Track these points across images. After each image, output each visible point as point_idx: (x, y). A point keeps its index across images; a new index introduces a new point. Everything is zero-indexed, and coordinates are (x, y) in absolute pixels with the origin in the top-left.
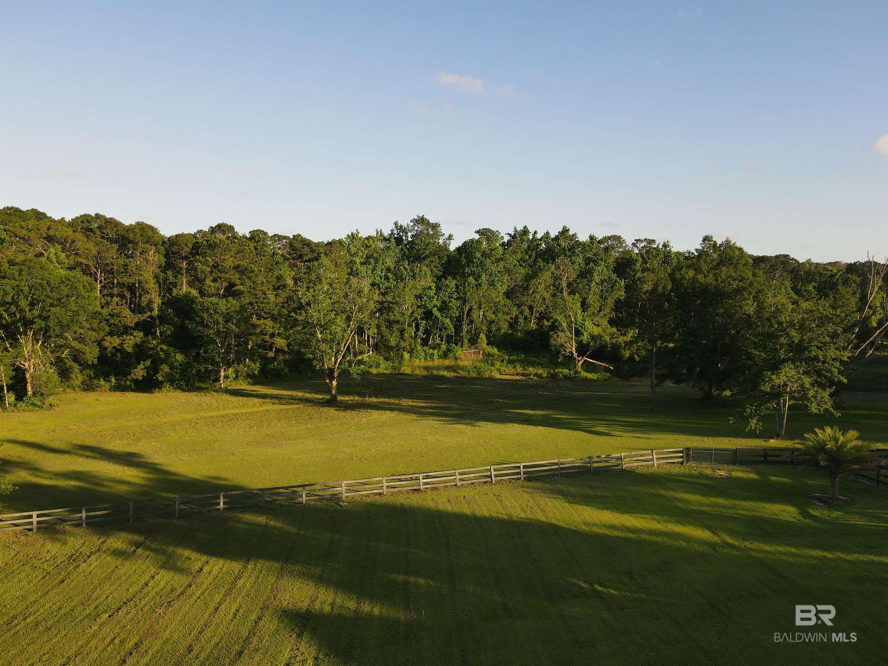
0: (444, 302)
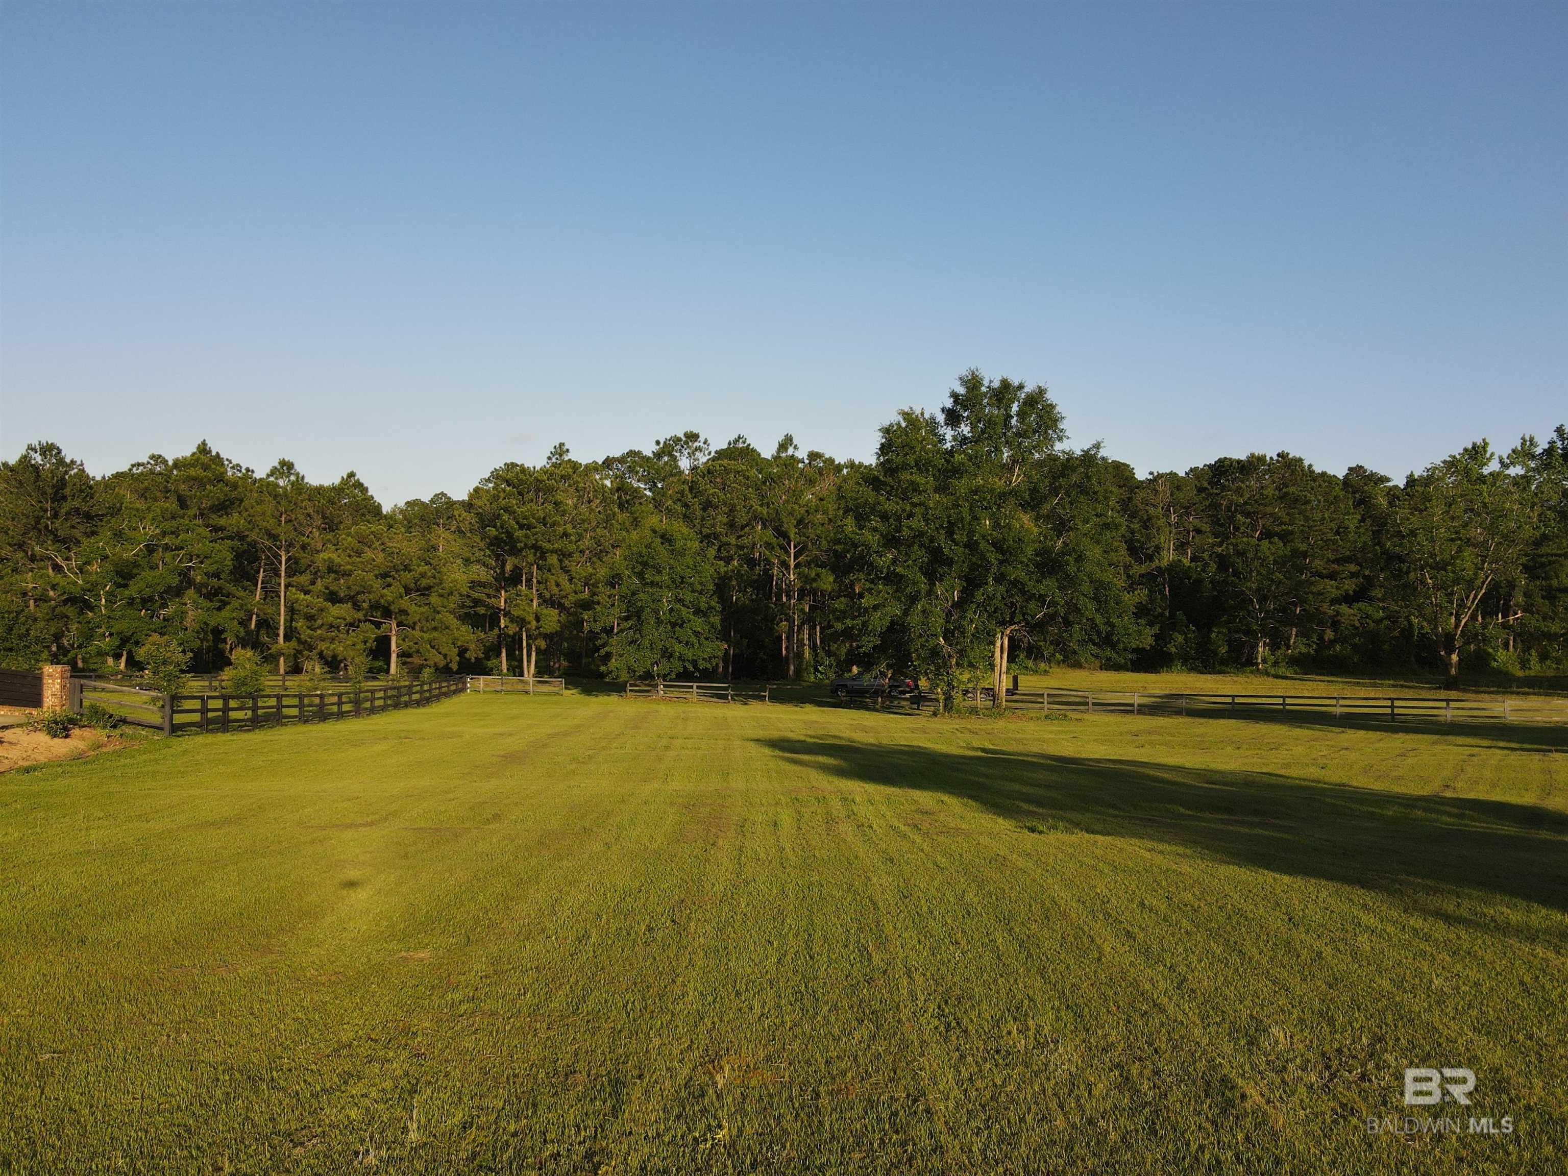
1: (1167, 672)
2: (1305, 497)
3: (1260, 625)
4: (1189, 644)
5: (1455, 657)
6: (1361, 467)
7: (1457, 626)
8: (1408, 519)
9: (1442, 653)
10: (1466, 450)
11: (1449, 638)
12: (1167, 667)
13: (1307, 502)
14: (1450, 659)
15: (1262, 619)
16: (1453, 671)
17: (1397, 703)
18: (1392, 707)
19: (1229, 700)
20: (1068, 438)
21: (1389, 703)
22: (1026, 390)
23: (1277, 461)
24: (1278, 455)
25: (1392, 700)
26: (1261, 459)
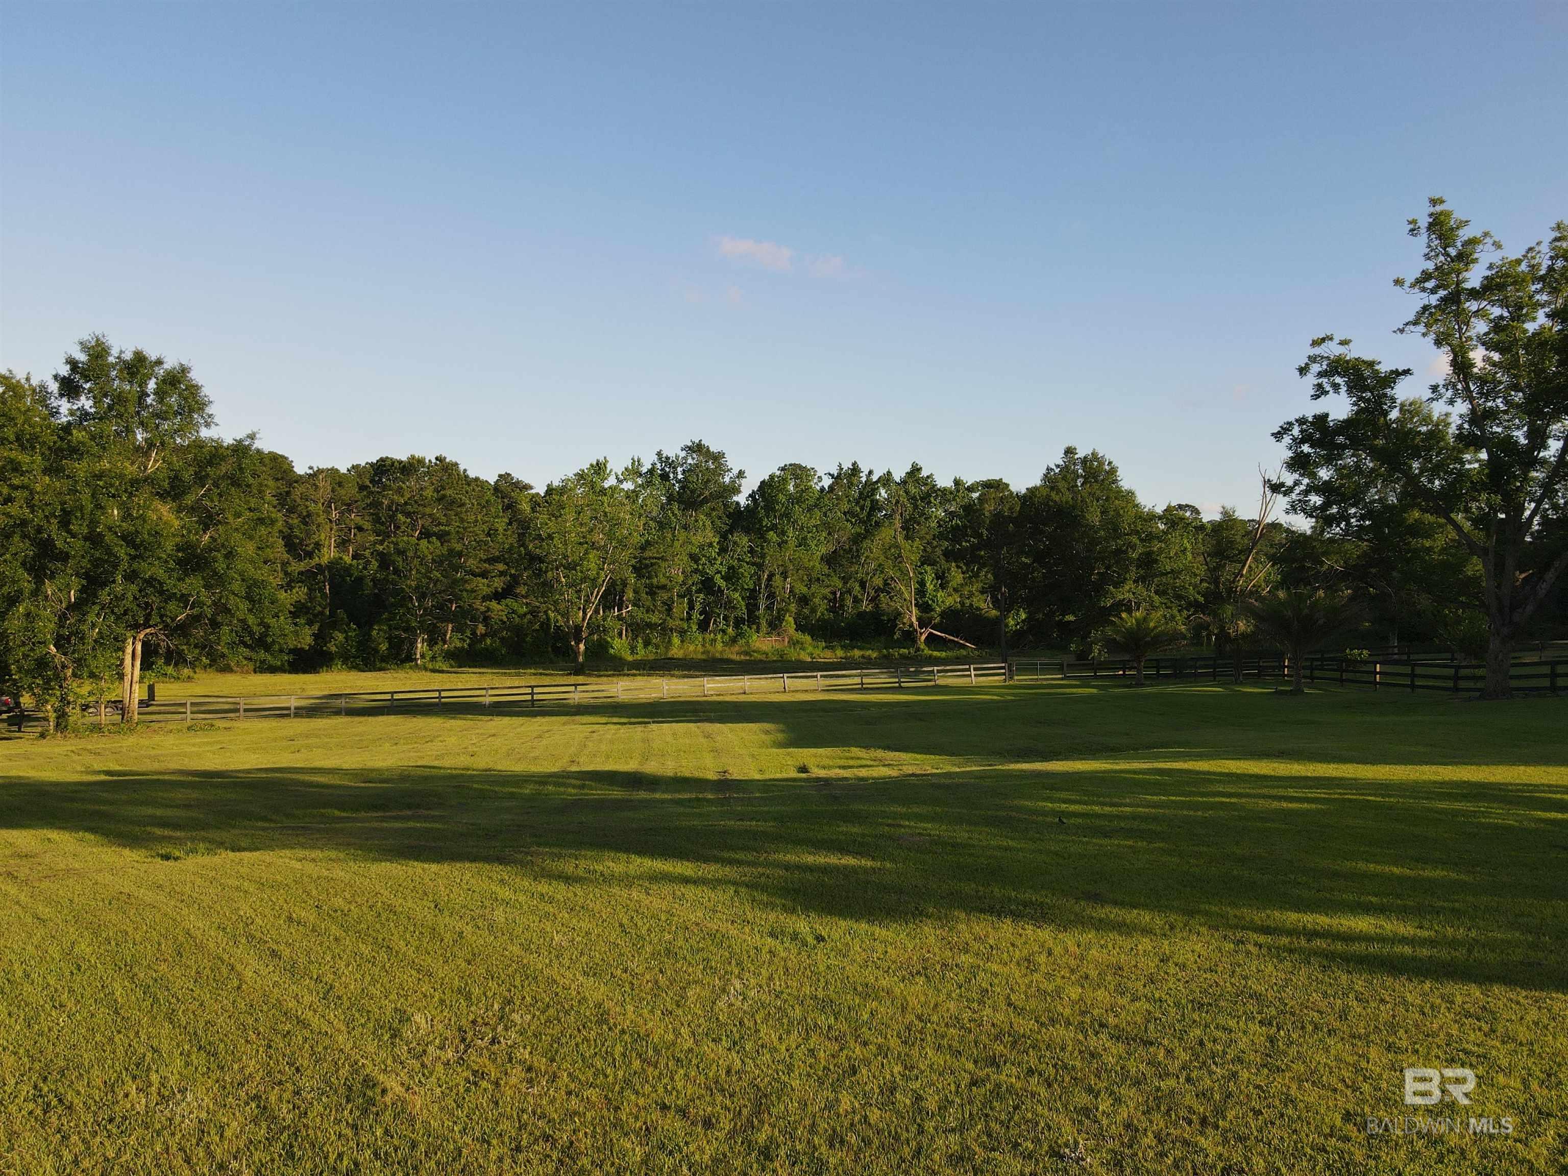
0: (731, 568)
1: (327, 671)
2: (461, 500)
3: (419, 622)
4: (350, 642)
5: (582, 647)
6: (509, 475)
7: (584, 619)
8: (547, 524)
9: (573, 643)
10: (592, 465)
11: (578, 629)
12: (327, 666)
13: (463, 505)
14: (579, 649)
15: (421, 616)
16: (581, 659)
17: (536, 690)
18: (532, 694)
19: (388, 697)
20: (217, 425)
21: (529, 690)
22: (166, 366)
23: (436, 464)
24: (437, 459)
25: (532, 687)
26: (421, 461)
